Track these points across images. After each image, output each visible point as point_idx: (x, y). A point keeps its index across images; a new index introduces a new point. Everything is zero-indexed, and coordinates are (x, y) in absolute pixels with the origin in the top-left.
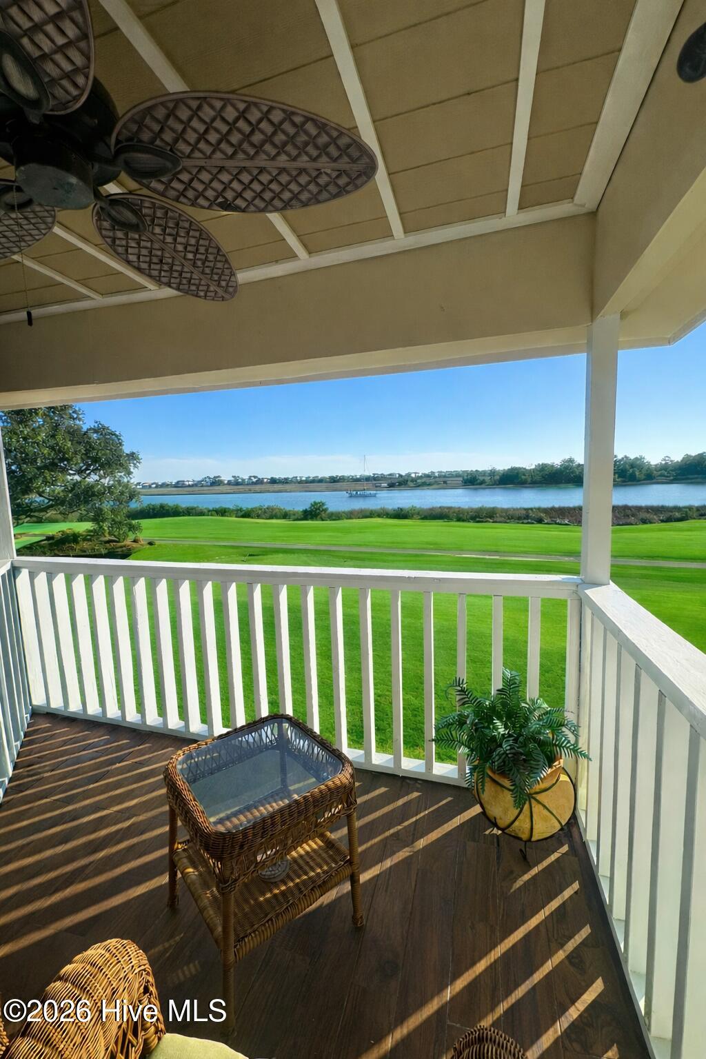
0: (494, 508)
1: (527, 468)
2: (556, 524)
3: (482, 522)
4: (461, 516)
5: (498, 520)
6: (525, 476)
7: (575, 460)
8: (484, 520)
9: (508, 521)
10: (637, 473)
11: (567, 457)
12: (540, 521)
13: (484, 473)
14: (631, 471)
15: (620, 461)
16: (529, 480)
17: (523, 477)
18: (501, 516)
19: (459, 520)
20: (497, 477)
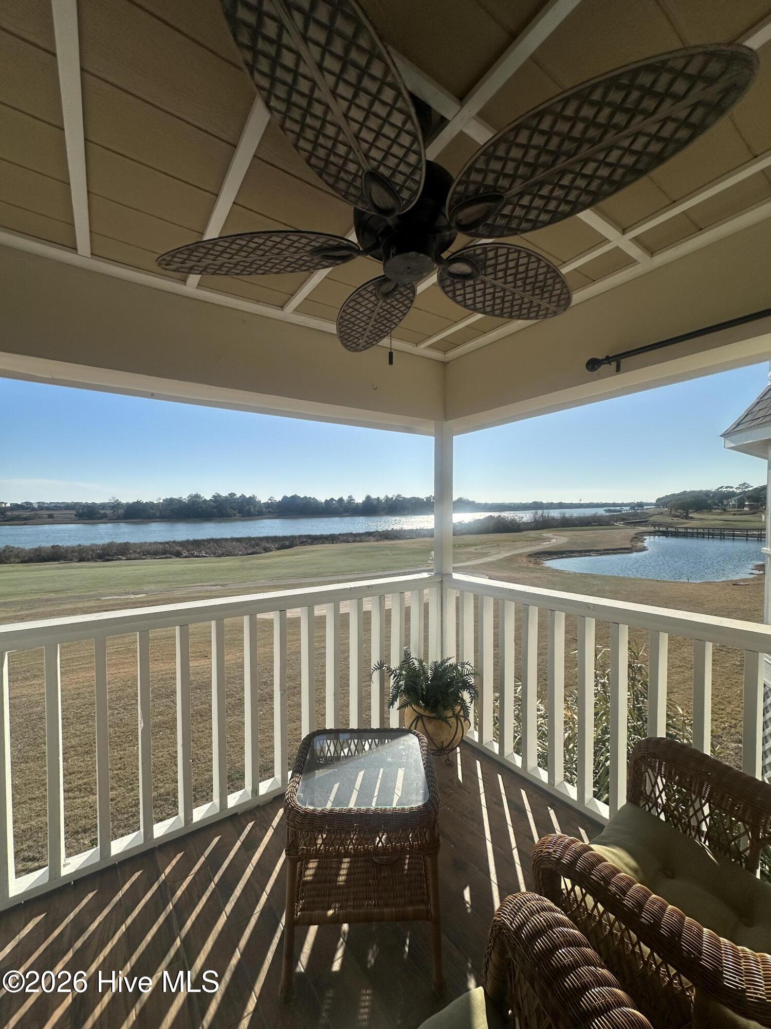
0: (125, 544)
1: (155, 502)
2: (195, 557)
3: (112, 560)
4: (82, 555)
5: (133, 556)
6: (153, 509)
7: (202, 496)
8: (114, 558)
9: (144, 557)
10: (252, 510)
11: (194, 493)
12: (178, 555)
13: (103, 506)
14: (248, 507)
15: (238, 499)
16: (158, 514)
17: (152, 511)
18: (135, 552)
19: (81, 560)
20: (121, 511)
